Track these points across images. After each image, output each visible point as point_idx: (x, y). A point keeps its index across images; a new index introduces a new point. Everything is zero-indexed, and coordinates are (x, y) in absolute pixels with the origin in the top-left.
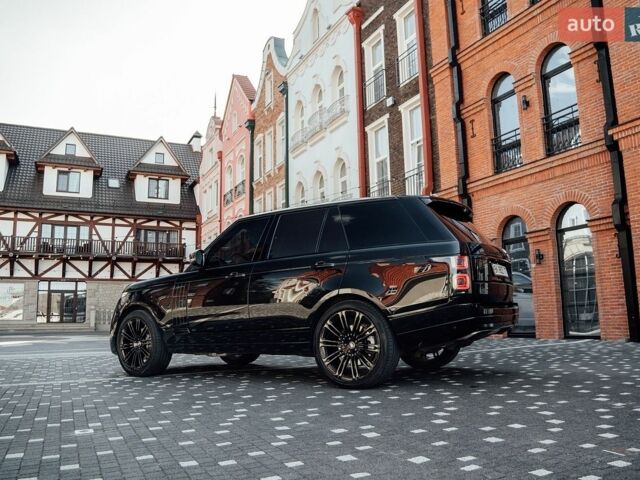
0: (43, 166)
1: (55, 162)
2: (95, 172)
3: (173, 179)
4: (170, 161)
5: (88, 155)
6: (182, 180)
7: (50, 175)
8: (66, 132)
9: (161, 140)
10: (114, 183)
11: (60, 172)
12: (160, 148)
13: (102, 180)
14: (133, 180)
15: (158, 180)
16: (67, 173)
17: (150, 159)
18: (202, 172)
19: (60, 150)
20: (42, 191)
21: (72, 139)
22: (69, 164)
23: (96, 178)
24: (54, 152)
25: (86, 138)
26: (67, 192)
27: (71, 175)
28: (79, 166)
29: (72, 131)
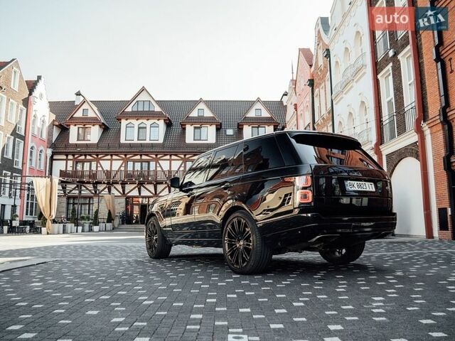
0: (185, 125)
1: (193, 121)
2: (216, 125)
3: (268, 126)
4: (265, 114)
5: (212, 115)
6: (274, 126)
7: (190, 129)
8: (197, 101)
9: (258, 100)
10: (230, 132)
11: (195, 128)
12: (258, 106)
13: (222, 131)
14: (242, 129)
15: (258, 127)
16: (200, 128)
17: (252, 114)
18: (287, 119)
19: (194, 114)
20: (185, 141)
21: (202, 106)
22: (201, 122)
23: (219, 129)
24: (191, 115)
25: (209, 104)
26: (200, 140)
27: (202, 129)
28: (207, 123)
29: (201, 101)
